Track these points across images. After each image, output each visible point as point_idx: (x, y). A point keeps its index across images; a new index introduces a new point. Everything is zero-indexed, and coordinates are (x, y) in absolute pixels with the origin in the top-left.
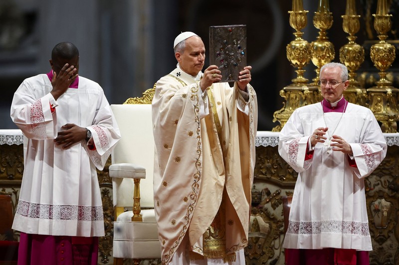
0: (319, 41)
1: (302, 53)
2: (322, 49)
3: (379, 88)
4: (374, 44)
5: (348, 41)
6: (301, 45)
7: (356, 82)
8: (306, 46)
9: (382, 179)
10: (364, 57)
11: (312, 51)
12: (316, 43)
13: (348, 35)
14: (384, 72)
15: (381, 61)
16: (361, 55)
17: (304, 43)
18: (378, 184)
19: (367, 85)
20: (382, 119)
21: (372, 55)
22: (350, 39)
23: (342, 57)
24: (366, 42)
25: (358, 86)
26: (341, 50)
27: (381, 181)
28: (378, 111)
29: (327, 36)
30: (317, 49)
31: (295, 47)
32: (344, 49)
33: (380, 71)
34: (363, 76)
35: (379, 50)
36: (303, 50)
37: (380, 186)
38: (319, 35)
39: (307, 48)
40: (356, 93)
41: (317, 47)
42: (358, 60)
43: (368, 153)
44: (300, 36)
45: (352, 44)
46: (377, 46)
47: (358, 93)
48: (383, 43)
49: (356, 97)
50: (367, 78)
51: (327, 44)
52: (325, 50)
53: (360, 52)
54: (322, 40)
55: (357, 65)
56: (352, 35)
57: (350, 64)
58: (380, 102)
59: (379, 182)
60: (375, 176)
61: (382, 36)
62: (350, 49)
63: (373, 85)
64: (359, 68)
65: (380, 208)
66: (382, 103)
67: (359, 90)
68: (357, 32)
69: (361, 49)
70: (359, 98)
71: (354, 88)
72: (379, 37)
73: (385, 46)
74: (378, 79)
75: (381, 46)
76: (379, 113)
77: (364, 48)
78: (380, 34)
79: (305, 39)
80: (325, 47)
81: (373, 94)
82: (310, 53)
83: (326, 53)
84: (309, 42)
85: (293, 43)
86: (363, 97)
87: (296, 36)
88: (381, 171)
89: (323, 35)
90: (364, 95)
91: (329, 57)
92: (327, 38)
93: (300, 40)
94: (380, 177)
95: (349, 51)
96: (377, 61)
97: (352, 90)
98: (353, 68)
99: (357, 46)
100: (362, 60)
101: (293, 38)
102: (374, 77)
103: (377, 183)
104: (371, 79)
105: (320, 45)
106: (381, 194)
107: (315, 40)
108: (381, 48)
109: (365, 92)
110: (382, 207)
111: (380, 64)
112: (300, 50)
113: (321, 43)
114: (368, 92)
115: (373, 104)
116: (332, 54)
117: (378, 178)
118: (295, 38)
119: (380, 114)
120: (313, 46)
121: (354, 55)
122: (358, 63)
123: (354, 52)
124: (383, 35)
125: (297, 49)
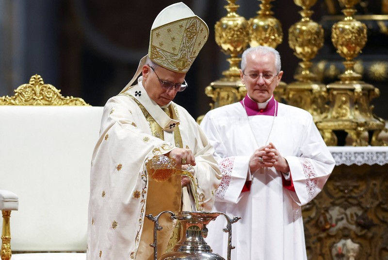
0: (261, 18)
1: (237, 35)
2: (265, 29)
3: (344, 84)
4: (337, 21)
5: (301, 17)
6: (236, 23)
7: (312, 75)
8: (243, 25)
9: (348, 212)
10: (323, 40)
11: (251, 32)
12: (256, 21)
13: (300, 9)
14: (350, 61)
15: (347, 46)
16: (318, 36)
17: (240, 20)
18: (342, 219)
19: (326, 80)
20: (348, 127)
21: (334, 38)
22: (303, 14)
23: (292, 40)
24: (326, 18)
25: (314, 81)
26: (291, 30)
27: (346, 215)
28: (342, 116)
29: (272, 9)
30: (258, 29)
31: (227, 26)
32: (296, 29)
33: (345, 60)
34: (321, 66)
35: (344, 30)
36: (238, 31)
37: (344, 221)
38: (259, 9)
39: (244, 28)
40: (311, 90)
41: (258, 26)
42: (315, 45)
43: (312, 177)
44: (233, 10)
45: (306, 22)
46: (341, 25)
47: (314, 91)
48: (350, 21)
49: (312, 97)
50: (327, 68)
51: (271, 21)
52: (269, 30)
53: (318, 33)
54: (265, 16)
55: (313, 52)
56: (307, 9)
57: (304, 49)
58: (345, 103)
59: (343, 216)
60: (337, 208)
61: (348, 10)
62: (304, 28)
63: (336, 79)
64: (317, 55)
65: (344, 252)
66: (348, 104)
67: (316, 87)
68: (313, 4)
69: (319, 28)
70: (315, 98)
71: (309, 84)
72: (345, 11)
73: (352, 24)
74: (342, 71)
75: (346, 24)
76: (344, 118)
77: (323, 27)
78: (345, 8)
79: (241, 15)
80: (268, 26)
81: (335, 92)
82: (248, 34)
83: (270, 34)
84: (247, 18)
85: (225, 21)
86: (321, 97)
87: (229, 10)
88: (346, 201)
89: (266, 9)
90: (323, 93)
91: (274, 40)
92: (272, 13)
93: (233, 16)
94: (346, 209)
95: (301, 32)
96: (342, 45)
97: (306, 87)
98: (308, 55)
99: (313, 25)
100: (320, 44)
101: (225, 13)
102: (337, 68)
103: (340, 217)
104: (332, 71)
105: (262, 23)
106: (346, 233)
107: (255, 15)
108: (347, 27)
109: (324, 89)
110: (348, 251)
111: (345, 50)
112: (234, 31)
113: (264, 21)
114: (328, 90)
115: (336, 106)
116: (279, 36)
117: (342, 210)
118: (227, 13)
119: (346, 121)
120: (252, 24)
121: (309, 37)
122: (315, 49)
123: (309, 32)
124: (349, 8)
125: (230, 29)
